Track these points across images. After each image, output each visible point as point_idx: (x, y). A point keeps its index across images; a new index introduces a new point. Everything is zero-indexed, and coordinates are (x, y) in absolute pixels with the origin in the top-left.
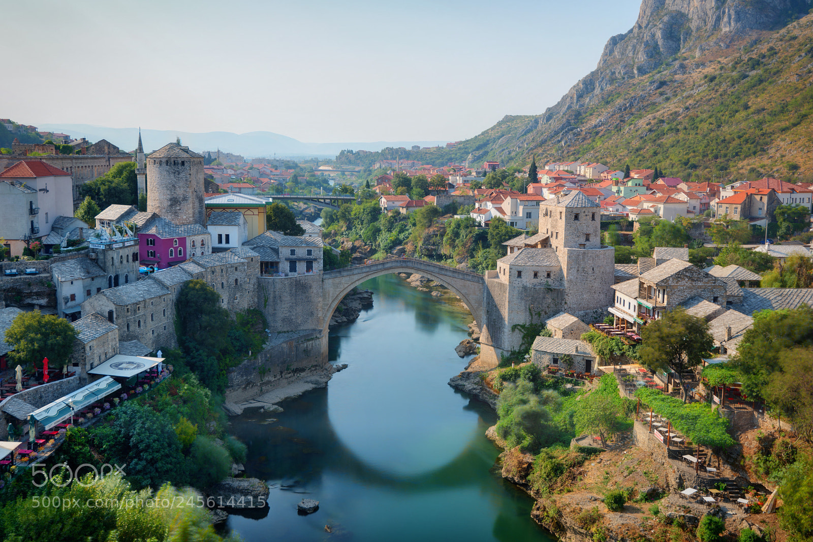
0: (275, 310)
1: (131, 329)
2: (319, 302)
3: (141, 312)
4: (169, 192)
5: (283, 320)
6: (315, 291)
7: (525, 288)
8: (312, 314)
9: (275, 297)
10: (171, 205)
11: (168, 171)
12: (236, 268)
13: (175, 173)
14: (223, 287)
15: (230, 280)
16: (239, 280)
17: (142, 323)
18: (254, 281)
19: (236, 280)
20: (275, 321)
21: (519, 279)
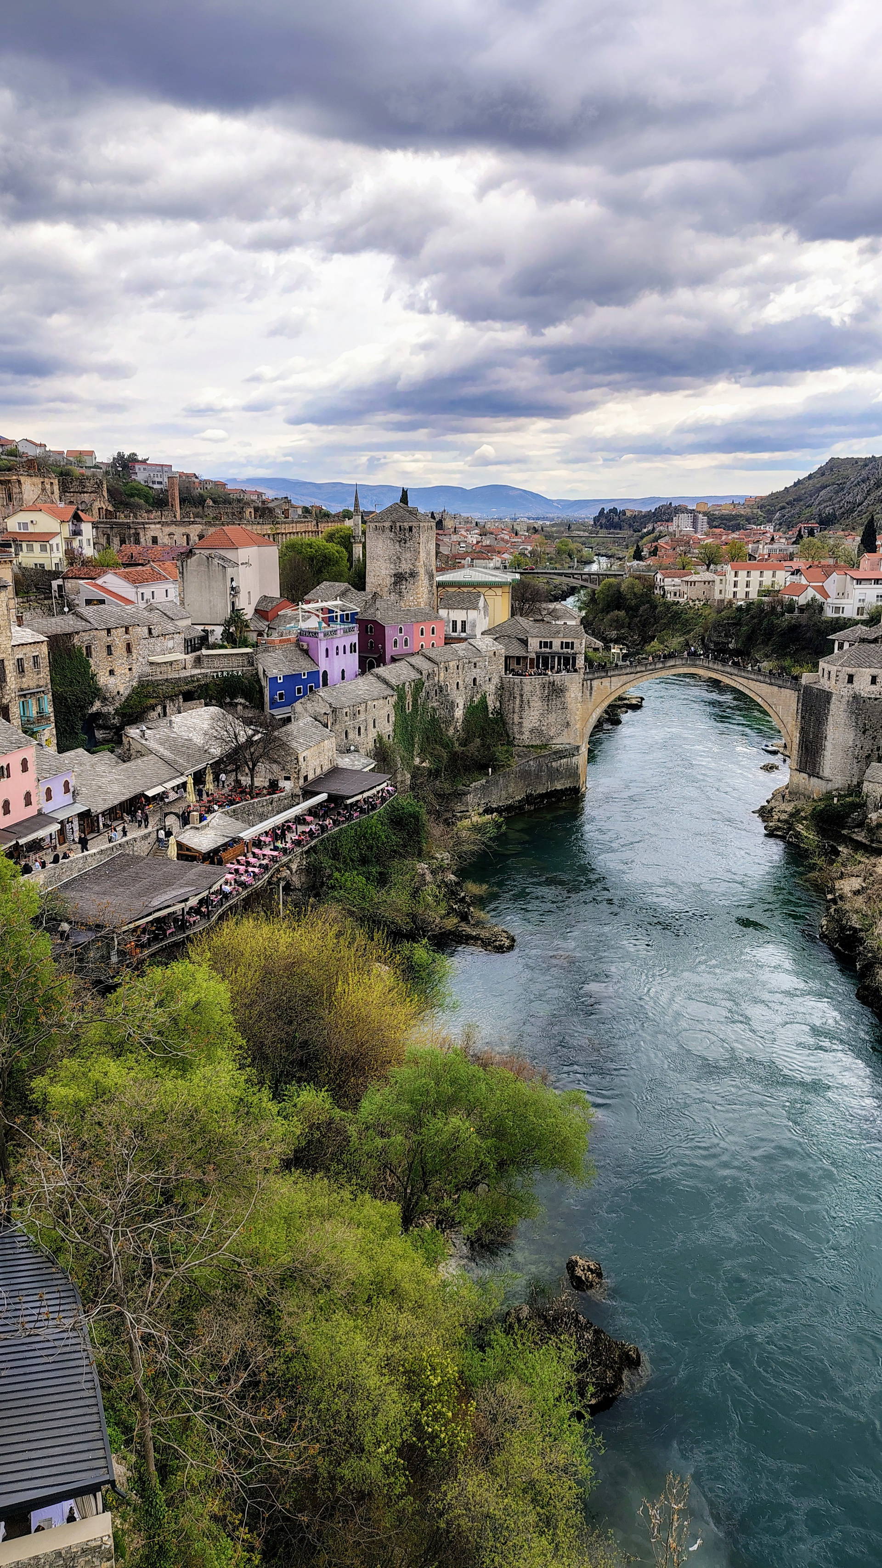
0: (521, 718)
1: (350, 736)
2: (577, 709)
3: (362, 717)
4: (392, 566)
5: (531, 731)
6: (573, 695)
7: (856, 698)
8: (568, 724)
9: (522, 701)
10: (395, 583)
11: (391, 539)
12: (475, 664)
13: (400, 542)
14: (458, 688)
15: (467, 679)
16: (478, 678)
17: (362, 730)
18: (496, 680)
19: (475, 680)
20: (521, 733)
21: (850, 686)
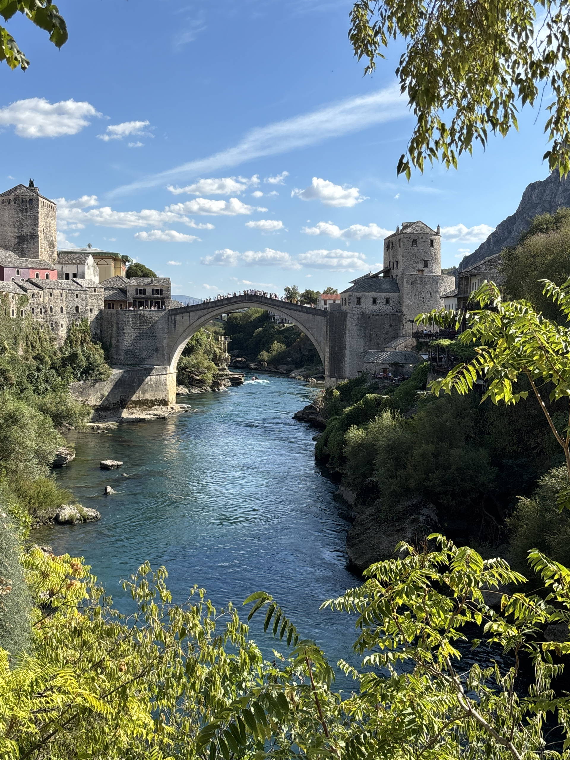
0: (118, 342)
2: (165, 338)
4: (16, 230)
5: (127, 352)
6: (160, 327)
7: (364, 315)
8: (157, 349)
9: (118, 328)
10: (18, 244)
11: (16, 209)
12: (77, 295)
13: (23, 211)
14: (62, 312)
15: (70, 306)
16: (80, 307)
18: (96, 312)
19: (77, 307)
20: (118, 354)
21: (358, 306)
